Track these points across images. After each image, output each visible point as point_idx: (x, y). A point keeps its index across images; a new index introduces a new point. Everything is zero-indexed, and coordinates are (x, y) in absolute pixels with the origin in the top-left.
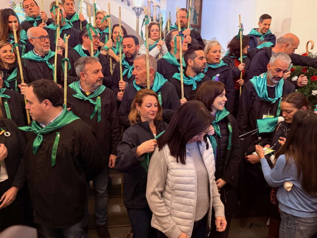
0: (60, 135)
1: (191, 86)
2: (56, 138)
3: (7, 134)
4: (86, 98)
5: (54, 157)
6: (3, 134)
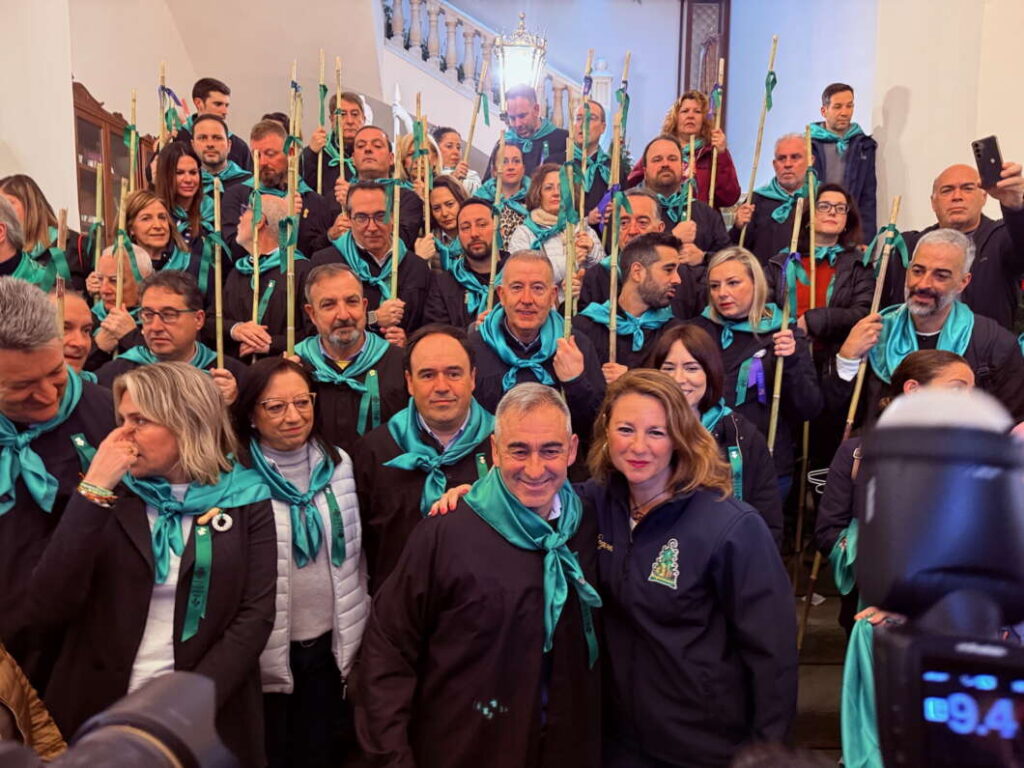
3: (222, 522)
6: (211, 520)
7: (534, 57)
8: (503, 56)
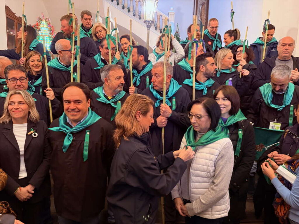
0: (90, 132)
1: (202, 91)
2: (86, 135)
3: (35, 135)
4: (109, 102)
5: (86, 153)
6: (32, 134)
7: (155, 3)
8: (145, 2)
